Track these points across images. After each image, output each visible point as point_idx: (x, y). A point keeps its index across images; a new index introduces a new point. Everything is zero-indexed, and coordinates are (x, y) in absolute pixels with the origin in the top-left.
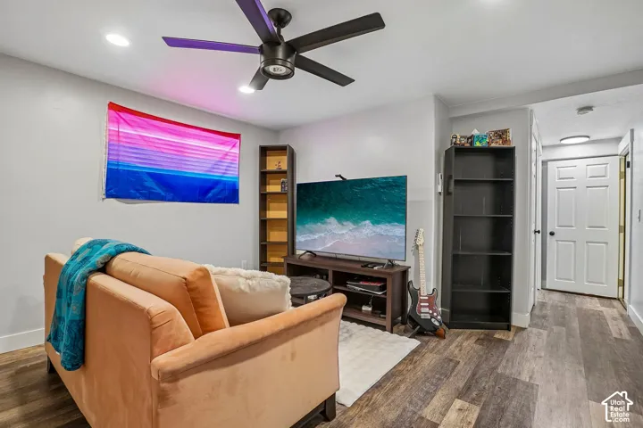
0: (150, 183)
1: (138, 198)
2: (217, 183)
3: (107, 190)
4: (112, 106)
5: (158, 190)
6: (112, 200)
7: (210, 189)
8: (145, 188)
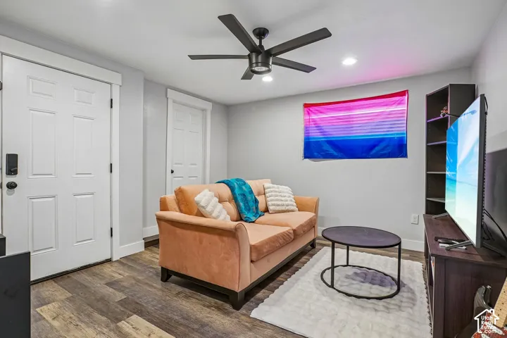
0: (327, 147)
1: (319, 158)
2: (381, 141)
3: (305, 154)
4: (306, 106)
5: (332, 151)
6: (307, 160)
7: (373, 147)
8: (323, 151)
